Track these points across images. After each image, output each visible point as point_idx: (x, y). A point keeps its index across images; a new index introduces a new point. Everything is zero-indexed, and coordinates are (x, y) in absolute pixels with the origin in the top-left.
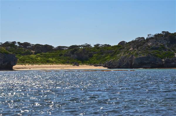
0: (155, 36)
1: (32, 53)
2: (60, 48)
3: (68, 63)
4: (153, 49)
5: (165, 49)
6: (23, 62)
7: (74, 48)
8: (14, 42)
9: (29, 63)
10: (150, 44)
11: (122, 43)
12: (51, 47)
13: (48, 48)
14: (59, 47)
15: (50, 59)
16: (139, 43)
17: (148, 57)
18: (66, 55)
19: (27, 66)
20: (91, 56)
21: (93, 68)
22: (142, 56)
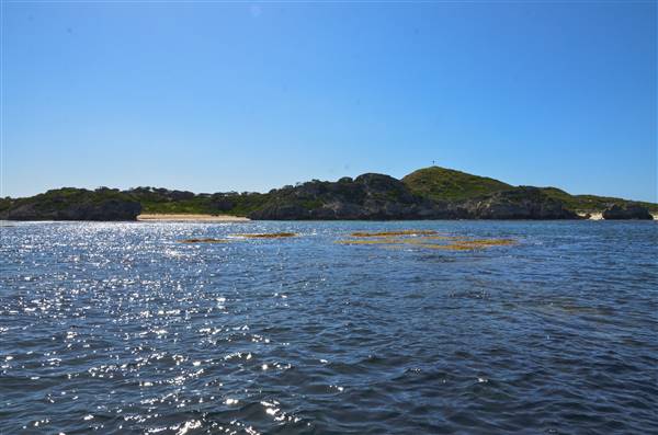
0: (305, 184)
1: (168, 201)
2: (202, 196)
3: (206, 213)
4: (300, 198)
5: (313, 199)
6: (153, 211)
7: (218, 196)
8: (148, 188)
9: (160, 212)
10: (297, 193)
11: (273, 191)
12: (192, 194)
13: (188, 196)
14: (201, 194)
15: (188, 209)
16: (288, 191)
17: (294, 208)
18: (206, 204)
19: (157, 215)
20: (235, 205)
21: (234, 218)
22: (287, 206)
